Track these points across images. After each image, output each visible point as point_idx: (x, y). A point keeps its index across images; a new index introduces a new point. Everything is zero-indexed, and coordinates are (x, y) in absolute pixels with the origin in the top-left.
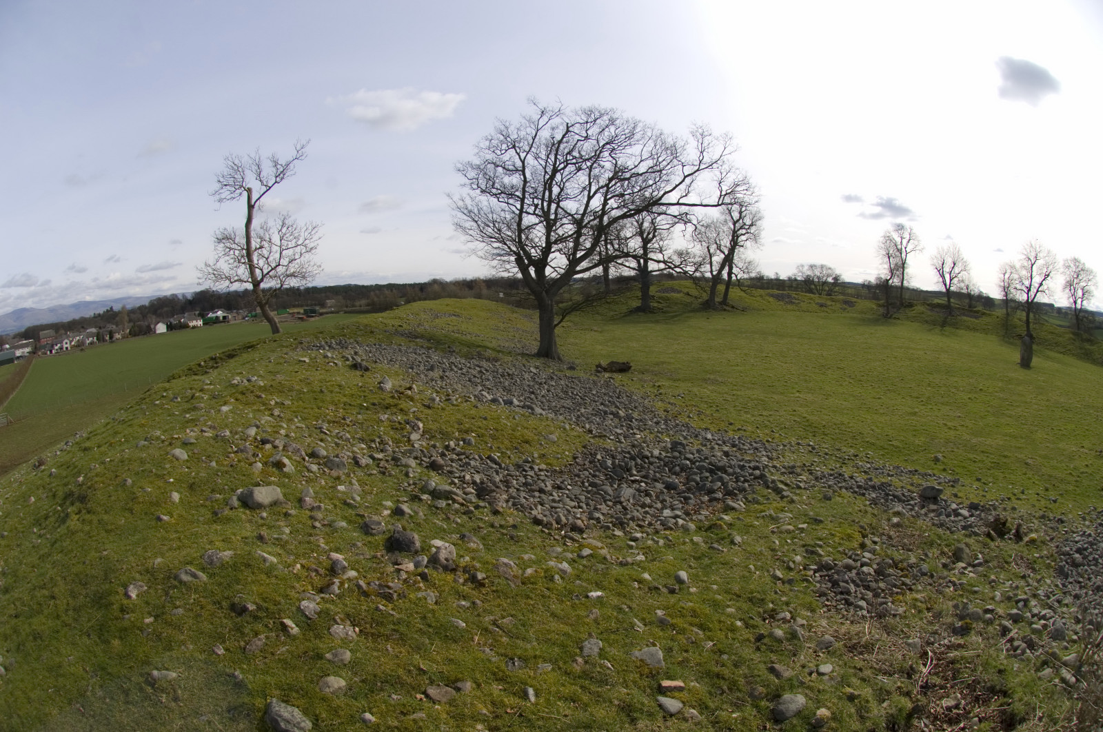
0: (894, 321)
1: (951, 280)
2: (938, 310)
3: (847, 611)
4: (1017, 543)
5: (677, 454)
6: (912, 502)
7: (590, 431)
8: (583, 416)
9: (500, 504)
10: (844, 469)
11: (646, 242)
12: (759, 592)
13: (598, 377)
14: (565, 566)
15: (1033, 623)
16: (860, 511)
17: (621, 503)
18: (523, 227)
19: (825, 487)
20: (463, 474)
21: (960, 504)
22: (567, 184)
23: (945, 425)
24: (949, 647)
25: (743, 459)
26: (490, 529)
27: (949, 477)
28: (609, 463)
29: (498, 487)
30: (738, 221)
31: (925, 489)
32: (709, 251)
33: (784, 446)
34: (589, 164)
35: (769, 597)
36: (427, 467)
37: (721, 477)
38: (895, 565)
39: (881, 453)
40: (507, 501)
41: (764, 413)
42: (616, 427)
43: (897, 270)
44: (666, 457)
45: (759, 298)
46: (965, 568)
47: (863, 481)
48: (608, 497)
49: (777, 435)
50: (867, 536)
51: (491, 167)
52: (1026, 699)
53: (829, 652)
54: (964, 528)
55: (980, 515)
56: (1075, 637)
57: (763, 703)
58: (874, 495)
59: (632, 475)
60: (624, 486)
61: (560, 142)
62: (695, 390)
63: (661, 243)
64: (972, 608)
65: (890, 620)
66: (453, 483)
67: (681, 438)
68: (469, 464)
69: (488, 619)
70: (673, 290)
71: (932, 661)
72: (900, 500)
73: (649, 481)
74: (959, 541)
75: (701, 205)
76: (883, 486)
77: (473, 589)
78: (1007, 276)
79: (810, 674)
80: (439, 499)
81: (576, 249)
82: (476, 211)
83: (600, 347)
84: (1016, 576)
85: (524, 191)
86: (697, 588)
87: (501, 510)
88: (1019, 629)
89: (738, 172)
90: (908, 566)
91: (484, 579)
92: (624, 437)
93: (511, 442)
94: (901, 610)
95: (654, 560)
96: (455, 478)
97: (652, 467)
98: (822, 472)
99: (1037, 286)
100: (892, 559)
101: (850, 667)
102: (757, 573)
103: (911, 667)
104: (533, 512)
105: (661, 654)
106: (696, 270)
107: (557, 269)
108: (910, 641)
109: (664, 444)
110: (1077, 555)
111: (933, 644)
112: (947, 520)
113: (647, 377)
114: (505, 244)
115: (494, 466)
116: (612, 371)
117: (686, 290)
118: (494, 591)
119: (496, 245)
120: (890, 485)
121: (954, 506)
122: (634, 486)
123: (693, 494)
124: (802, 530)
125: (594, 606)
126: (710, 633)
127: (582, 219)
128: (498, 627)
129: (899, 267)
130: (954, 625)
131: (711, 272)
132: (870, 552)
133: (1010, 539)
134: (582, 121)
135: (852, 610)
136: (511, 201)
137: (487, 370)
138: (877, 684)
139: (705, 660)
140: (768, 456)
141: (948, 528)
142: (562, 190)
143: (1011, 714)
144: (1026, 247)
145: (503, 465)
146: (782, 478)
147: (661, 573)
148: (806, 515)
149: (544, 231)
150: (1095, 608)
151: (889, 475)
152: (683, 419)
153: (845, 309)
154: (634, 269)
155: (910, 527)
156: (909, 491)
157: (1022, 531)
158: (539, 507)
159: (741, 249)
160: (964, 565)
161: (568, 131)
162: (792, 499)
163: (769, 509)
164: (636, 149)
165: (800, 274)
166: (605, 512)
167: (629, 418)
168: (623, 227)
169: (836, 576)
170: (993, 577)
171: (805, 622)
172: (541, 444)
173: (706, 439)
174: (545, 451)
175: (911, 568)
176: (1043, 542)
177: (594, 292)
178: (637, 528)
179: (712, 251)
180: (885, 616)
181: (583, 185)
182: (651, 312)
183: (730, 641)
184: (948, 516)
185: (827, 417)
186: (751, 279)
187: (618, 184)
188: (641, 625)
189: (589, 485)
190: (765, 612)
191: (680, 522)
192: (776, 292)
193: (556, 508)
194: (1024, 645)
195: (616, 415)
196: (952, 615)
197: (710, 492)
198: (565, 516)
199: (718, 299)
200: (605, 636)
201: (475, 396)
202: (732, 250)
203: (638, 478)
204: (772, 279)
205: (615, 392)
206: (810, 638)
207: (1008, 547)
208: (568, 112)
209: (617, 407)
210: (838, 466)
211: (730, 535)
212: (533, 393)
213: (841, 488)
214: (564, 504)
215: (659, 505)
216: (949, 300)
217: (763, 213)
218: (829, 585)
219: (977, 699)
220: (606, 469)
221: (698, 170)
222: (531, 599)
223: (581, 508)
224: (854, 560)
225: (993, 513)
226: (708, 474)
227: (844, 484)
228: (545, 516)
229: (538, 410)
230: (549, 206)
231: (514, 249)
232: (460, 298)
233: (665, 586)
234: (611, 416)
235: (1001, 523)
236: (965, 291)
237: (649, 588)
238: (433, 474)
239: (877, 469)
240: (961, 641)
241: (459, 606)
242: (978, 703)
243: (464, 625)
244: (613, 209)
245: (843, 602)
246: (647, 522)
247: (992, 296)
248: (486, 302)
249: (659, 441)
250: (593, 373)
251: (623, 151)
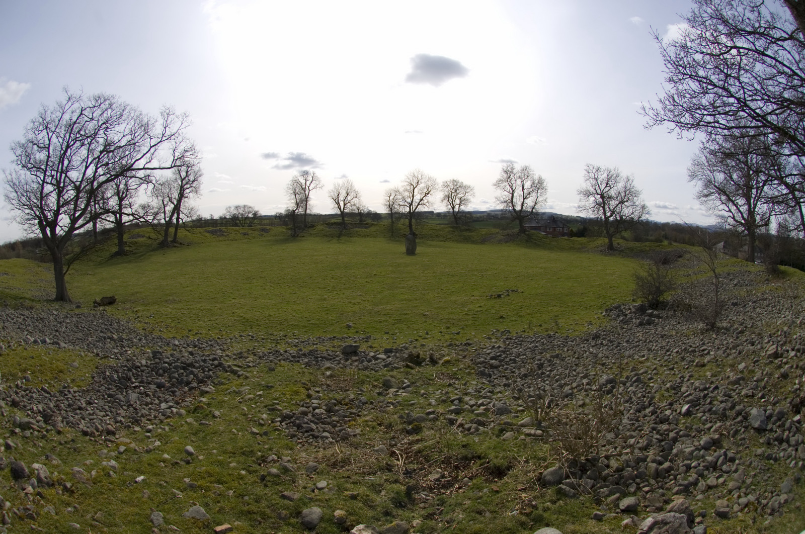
0: (300, 238)
1: (344, 205)
2: (334, 226)
3: (316, 442)
4: (434, 366)
5: (157, 360)
6: (338, 359)
7: (98, 355)
8: (91, 343)
9: (59, 425)
10: (279, 347)
11: (121, 199)
12: (246, 447)
13: (96, 311)
14: (113, 462)
15: (473, 411)
16: (299, 373)
17: (132, 405)
18: (44, 195)
19: (268, 362)
20: (31, 406)
21: (376, 351)
22: (74, 157)
23: (350, 302)
24: (410, 444)
25: (204, 355)
26: (61, 447)
27: (362, 336)
28: (115, 376)
29: (54, 412)
30: (185, 178)
31: (344, 348)
32: (163, 203)
33: (231, 339)
34: (89, 140)
35: (255, 449)
36: (11, 406)
37: (192, 371)
38: (340, 403)
39: (304, 330)
40: (63, 422)
41: (212, 319)
42: (114, 348)
43: (302, 203)
44: (151, 364)
45: (199, 235)
46: (397, 391)
47: (295, 352)
48: (122, 403)
49: (224, 333)
50: (310, 389)
51: (30, 144)
52: (501, 455)
53: (318, 473)
54: (385, 366)
55: (395, 355)
56: (521, 408)
57: (292, 521)
58: (306, 360)
59: (133, 383)
60: (130, 392)
61: (75, 123)
62: (161, 310)
63: (130, 200)
64: (414, 415)
65: (353, 439)
66: (28, 415)
67: (158, 348)
68: (32, 397)
69: (89, 516)
70: (139, 236)
71: (401, 456)
72: (327, 359)
73: (145, 385)
74: (384, 376)
75: (160, 168)
76: (311, 353)
77: (70, 497)
78: (391, 198)
79: (313, 491)
80: (25, 430)
81: (75, 210)
82: (17, 184)
83: (94, 287)
84: (444, 386)
85: (47, 165)
86: (203, 455)
87: (61, 430)
88: (464, 417)
89: (188, 141)
90: (350, 401)
91: (71, 487)
92: (121, 355)
93: (52, 373)
94: (358, 431)
95: (167, 443)
96: (28, 410)
97: (144, 374)
98: (263, 352)
99: (418, 201)
100: (335, 399)
101: (339, 478)
102: (240, 433)
103: (387, 464)
104: (80, 426)
105: (203, 510)
106: (154, 219)
107: (63, 227)
108: (376, 448)
109: (147, 355)
110: (493, 361)
111: (396, 445)
112: (369, 364)
113: (127, 306)
114: (33, 210)
115: (47, 395)
116: (104, 305)
117: (147, 235)
118: (81, 495)
119: (27, 211)
120: (317, 351)
121: (372, 354)
122: (136, 390)
123: (177, 387)
124: (260, 396)
125: (143, 487)
126: (227, 485)
127: (80, 185)
128: (97, 521)
129: (304, 201)
130: (405, 429)
131: (165, 219)
132: (316, 399)
133: (427, 365)
134: (91, 106)
135: (320, 441)
136: (38, 174)
137: (27, 318)
138: (367, 483)
139: (234, 505)
140: (221, 349)
141: (372, 369)
142: (70, 162)
143: (495, 468)
144: (409, 177)
145: (52, 393)
146: (235, 363)
147: (174, 451)
148: (259, 385)
149: (56, 197)
150: (529, 387)
151: (314, 344)
152: (156, 334)
153: (263, 235)
154: (113, 222)
155: (341, 375)
156: (333, 351)
157: (435, 357)
158: (83, 421)
159: (186, 199)
160: (395, 390)
161: (81, 114)
162: (246, 376)
163: (232, 387)
164: (120, 128)
165: (228, 214)
166: (124, 415)
167: (121, 339)
168: (106, 189)
169: (297, 421)
170: (423, 392)
171: (289, 458)
172: (70, 371)
173: (175, 345)
174: (73, 376)
175: (353, 401)
176: (458, 360)
177: (87, 244)
178: (148, 422)
179: (165, 203)
180: (347, 438)
181: (83, 158)
182: (126, 255)
183: (244, 486)
184: (369, 361)
185: (258, 313)
186: (193, 221)
187: (106, 156)
188: (179, 493)
189: (108, 397)
190: (257, 459)
191: (175, 410)
192: (211, 229)
193: (93, 419)
194: (474, 425)
195: (111, 338)
196: (401, 423)
197: (188, 383)
198: (100, 424)
199: (170, 239)
200: (161, 508)
201: (24, 340)
202: (179, 201)
203: (137, 384)
204: (208, 220)
205: (108, 321)
206: (299, 468)
207: (429, 370)
208: (85, 98)
209: (111, 332)
210: (273, 345)
211: (210, 411)
212: (57, 331)
213: (280, 360)
214: (97, 415)
215: (157, 401)
216: (343, 219)
217: (203, 171)
218: (295, 428)
219: (457, 468)
220: (115, 382)
221: (160, 142)
222: (104, 494)
223: (108, 415)
224: (306, 407)
225: (406, 351)
226: (182, 371)
227: (281, 357)
228: (88, 427)
229: (63, 345)
230: (61, 176)
231: (38, 213)
232: (7, 259)
233: (181, 460)
234: (109, 340)
235: (415, 357)
236: (356, 211)
237: (172, 464)
238: (16, 410)
239: (304, 342)
240: (419, 437)
241: (69, 512)
242: (460, 469)
243: (79, 526)
244: (100, 176)
245: (311, 437)
246: (153, 416)
247: (378, 212)
248: (22, 260)
249: (144, 353)
250: (92, 307)
251: (113, 129)
